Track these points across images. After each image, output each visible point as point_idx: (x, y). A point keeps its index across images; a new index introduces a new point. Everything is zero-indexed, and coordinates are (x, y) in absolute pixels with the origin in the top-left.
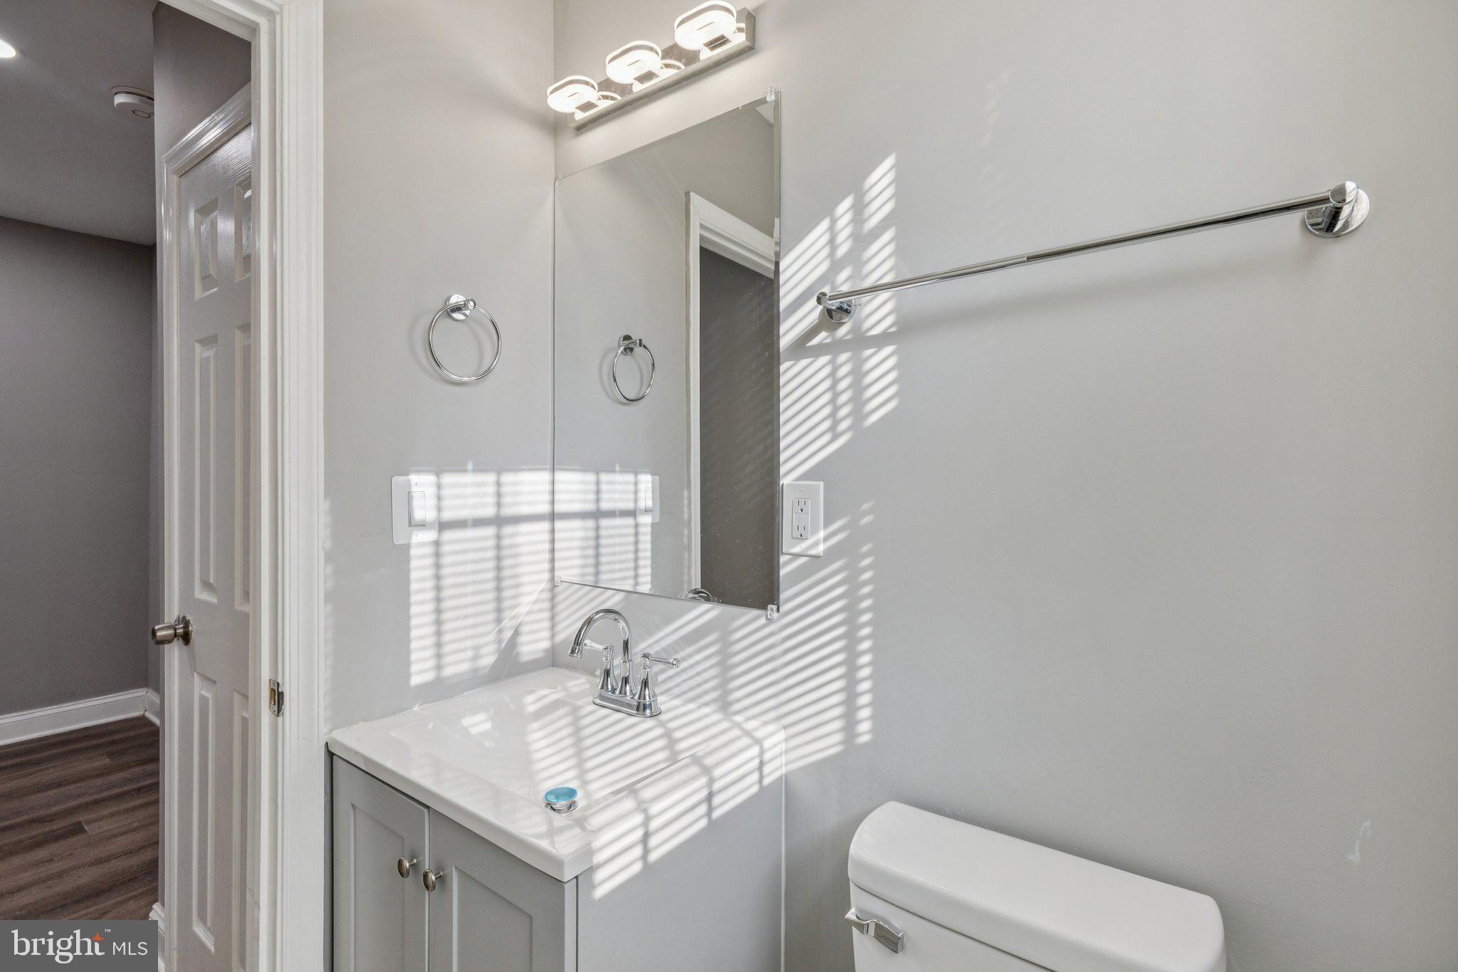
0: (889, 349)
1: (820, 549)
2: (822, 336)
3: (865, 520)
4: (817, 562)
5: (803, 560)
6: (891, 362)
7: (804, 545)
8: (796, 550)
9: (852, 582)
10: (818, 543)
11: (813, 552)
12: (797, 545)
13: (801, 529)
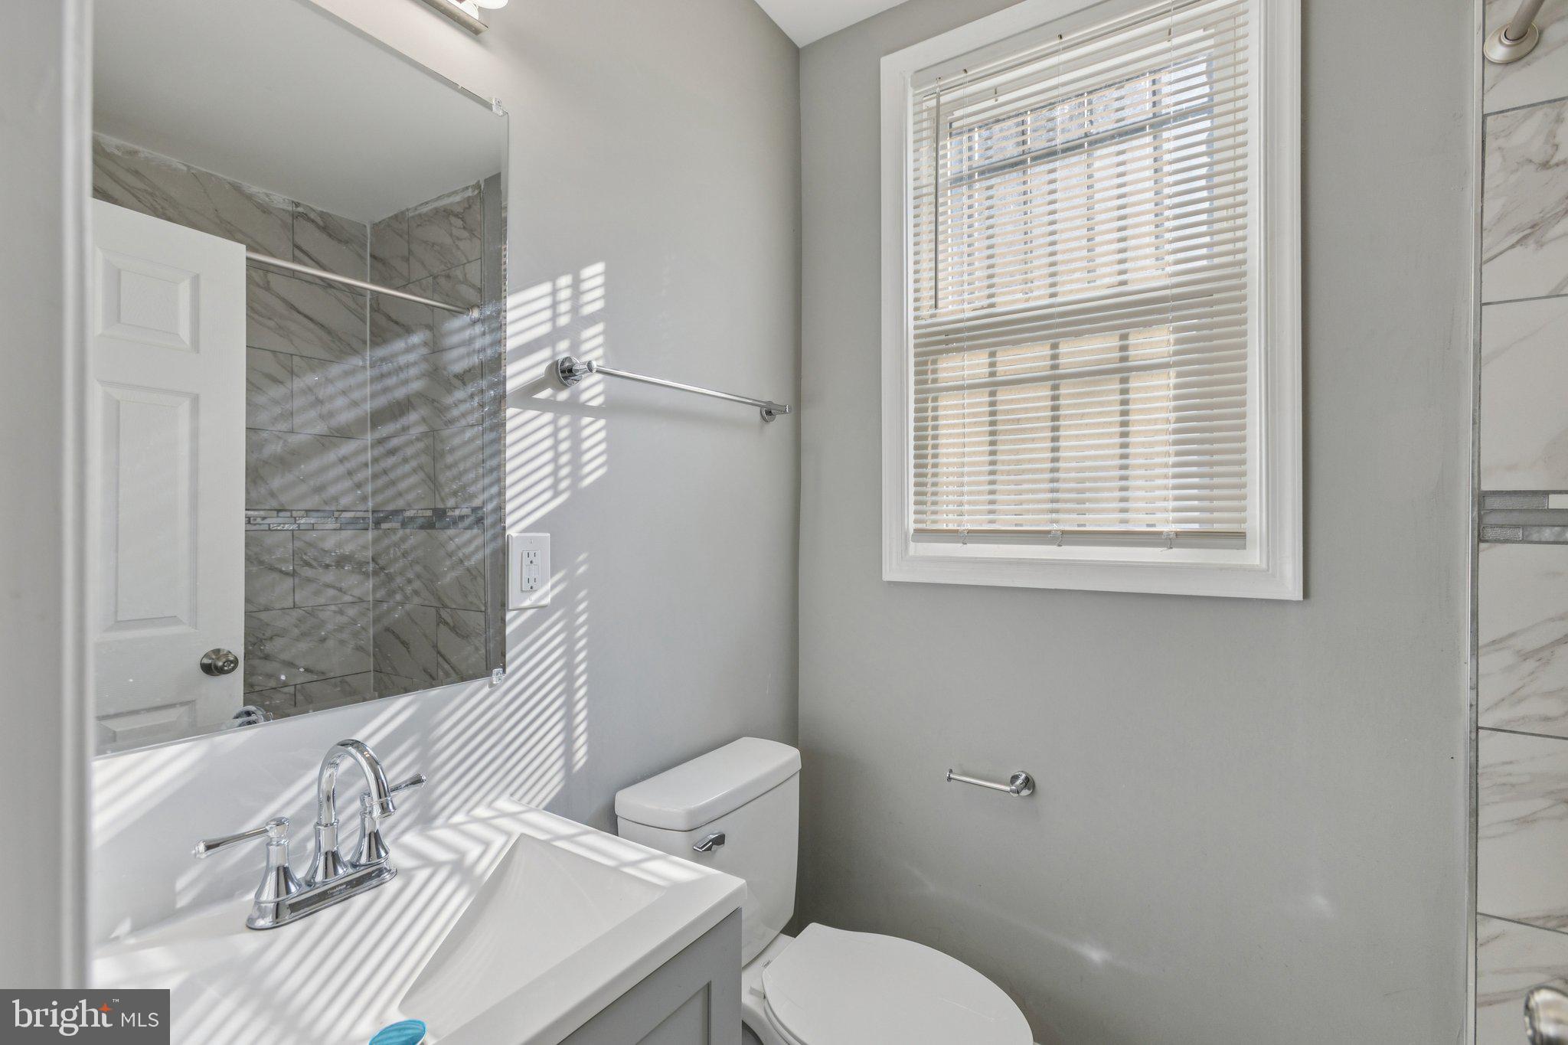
0: (601, 423)
1: (547, 601)
2: (545, 394)
3: (582, 570)
4: (543, 612)
5: (530, 612)
6: (602, 435)
7: (535, 597)
8: (527, 603)
9: (570, 629)
10: (544, 594)
11: (544, 602)
12: (525, 599)
13: (532, 583)
